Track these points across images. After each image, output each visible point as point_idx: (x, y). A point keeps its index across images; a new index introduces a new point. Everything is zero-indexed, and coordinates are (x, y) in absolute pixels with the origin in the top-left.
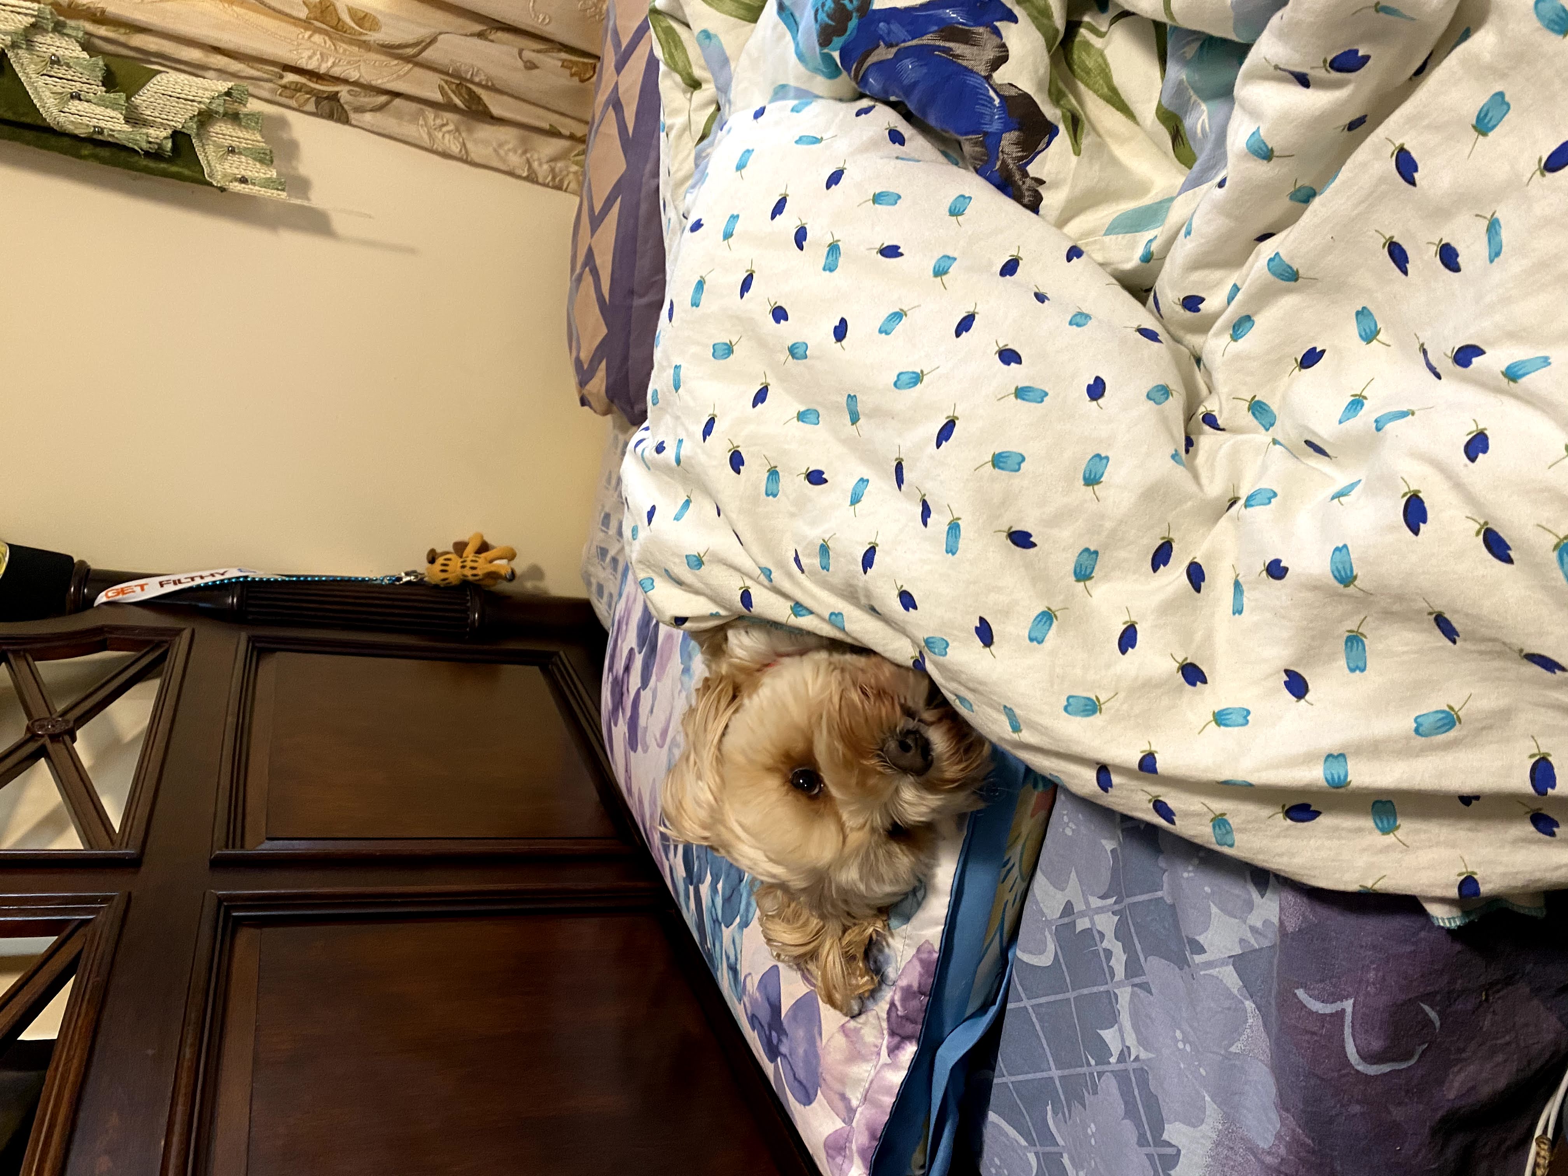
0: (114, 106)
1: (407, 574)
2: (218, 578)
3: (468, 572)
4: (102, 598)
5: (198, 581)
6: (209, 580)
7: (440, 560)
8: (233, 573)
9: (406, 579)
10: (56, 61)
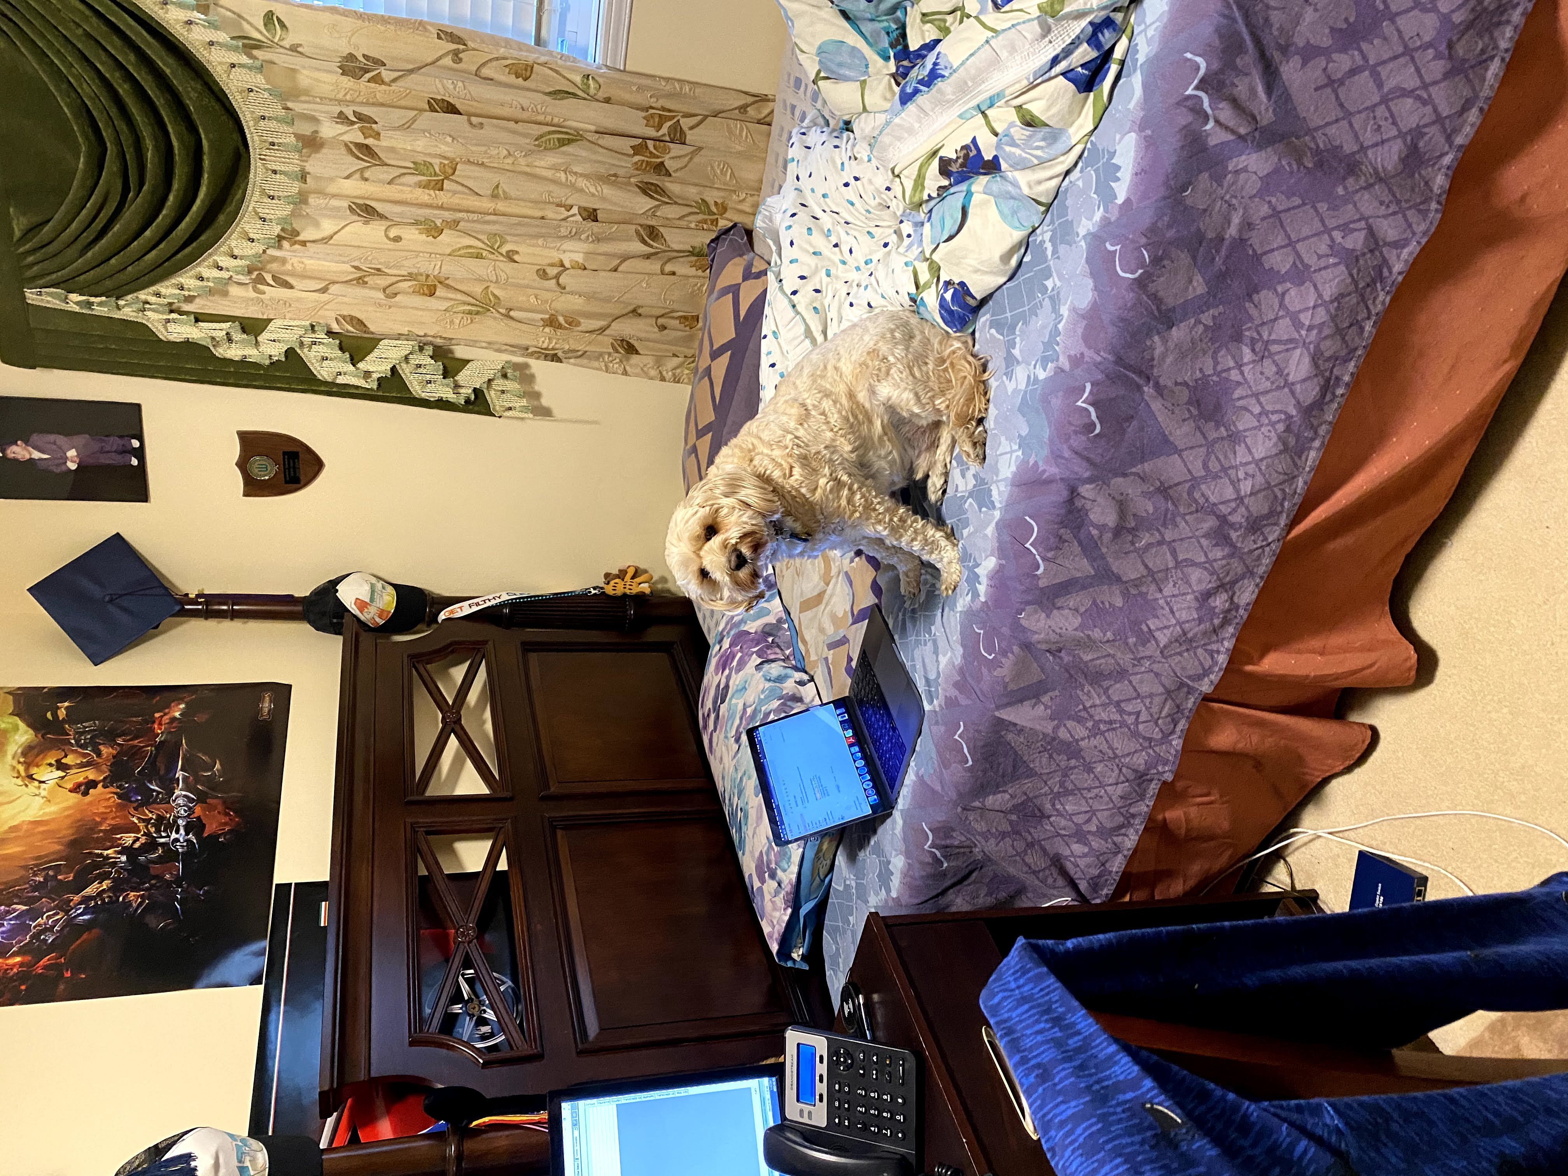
0: (448, 386)
1: (594, 588)
2: (498, 601)
3: (628, 592)
4: (442, 616)
5: (488, 604)
6: (493, 602)
7: (612, 583)
8: (505, 597)
9: (593, 592)
10: (419, 366)
